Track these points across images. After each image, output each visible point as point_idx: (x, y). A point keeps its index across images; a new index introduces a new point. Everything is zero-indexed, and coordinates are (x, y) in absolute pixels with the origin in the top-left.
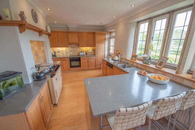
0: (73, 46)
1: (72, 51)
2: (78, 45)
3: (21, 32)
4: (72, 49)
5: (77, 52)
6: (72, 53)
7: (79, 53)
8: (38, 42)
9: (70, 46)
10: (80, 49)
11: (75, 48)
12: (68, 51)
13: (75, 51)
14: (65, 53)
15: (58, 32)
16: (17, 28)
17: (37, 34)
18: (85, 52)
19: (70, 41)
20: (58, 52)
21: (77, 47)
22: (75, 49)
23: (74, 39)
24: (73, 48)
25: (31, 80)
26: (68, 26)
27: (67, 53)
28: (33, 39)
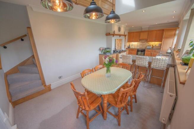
0: (143, 41)
1: (141, 45)
3: (113, 37)
4: (141, 43)
5: (145, 46)
6: (141, 46)
7: (146, 47)
8: (120, 39)
9: (141, 41)
10: (148, 44)
11: (144, 42)
12: (139, 45)
13: (144, 45)
14: (136, 46)
15: (134, 32)
16: (112, 36)
17: (119, 36)
18: (152, 46)
19: (141, 38)
20: (132, 45)
21: (146, 42)
22: (144, 44)
23: (144, 36)
24: (143, 42)
25: (112, 52)
26: (142, 27)
27: (137, 46)
28: (118, 38)
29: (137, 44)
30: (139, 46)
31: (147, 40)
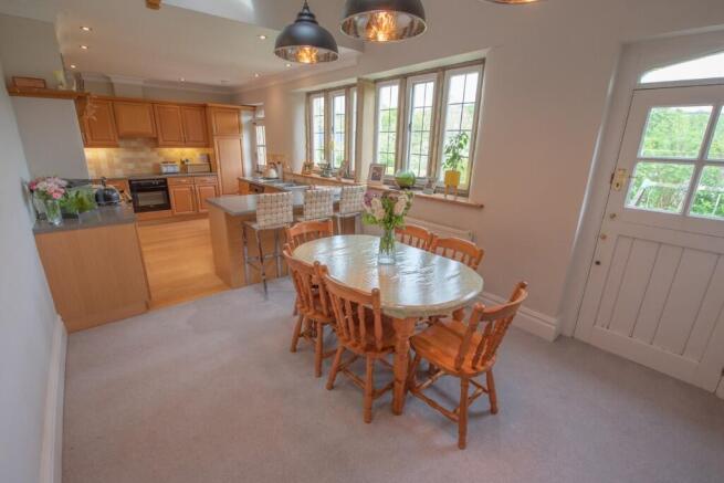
0: (134, 144)
2: (154, 142)
4: (130, 155)
5: (150, 165)
6: (131, 166)
7: (157, 166)
11: (142, 149)
12: (116, 160)
14: (104, 166)
18: (178, 163)
19: (123, 129)
21: (149, 149)
22: (142, 155)
23: (140, 121)
24: (135, 149)
26: (113, 81)
27: (111, 166)
29: (109, 156)
30: (119, 167)
31: (156, 140)
